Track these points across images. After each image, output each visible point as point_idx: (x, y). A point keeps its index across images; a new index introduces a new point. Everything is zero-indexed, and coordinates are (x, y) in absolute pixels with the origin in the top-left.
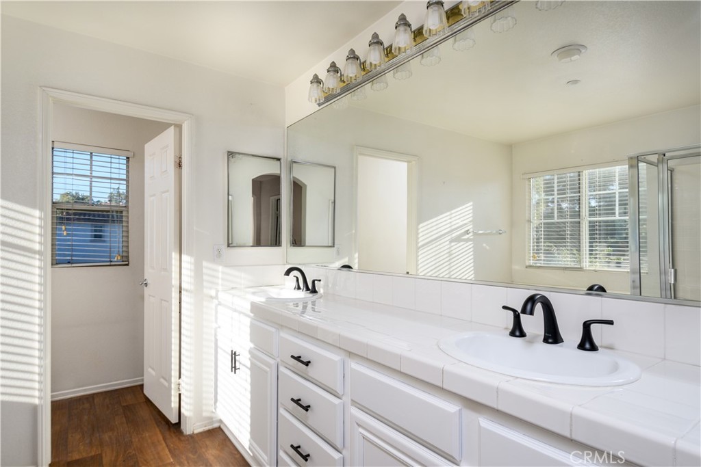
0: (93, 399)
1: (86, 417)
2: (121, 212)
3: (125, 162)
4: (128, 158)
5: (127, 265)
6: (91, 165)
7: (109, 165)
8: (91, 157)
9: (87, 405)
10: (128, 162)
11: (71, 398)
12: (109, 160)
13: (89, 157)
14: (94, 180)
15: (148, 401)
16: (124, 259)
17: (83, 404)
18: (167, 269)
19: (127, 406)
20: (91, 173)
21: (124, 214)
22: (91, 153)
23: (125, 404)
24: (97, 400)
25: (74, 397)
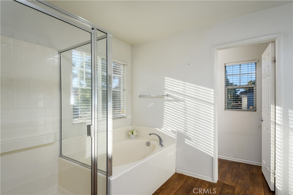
0: (240, 164)
1: (235, 170)
2: (253, 88)
3: (255, 65)
4: (256, 63)
5: (256, 111)
6: (240, 70)
7: (247, 68)
8: (240, 66)
9: (237, 166)
10: (256, 65)
11: (232, 161)
12: (247, 66)
13: (239, 67)
14: (241, 75)
15: (263, 175)
16: (254, 108)
17: (236, 165)
18: (269, 114)
19: (253, 173)
20: (240, 73)
21: (254, 88)
22: (240, 65)
23: (252, 172)
24: (241, 165)
25: (233, 161)
